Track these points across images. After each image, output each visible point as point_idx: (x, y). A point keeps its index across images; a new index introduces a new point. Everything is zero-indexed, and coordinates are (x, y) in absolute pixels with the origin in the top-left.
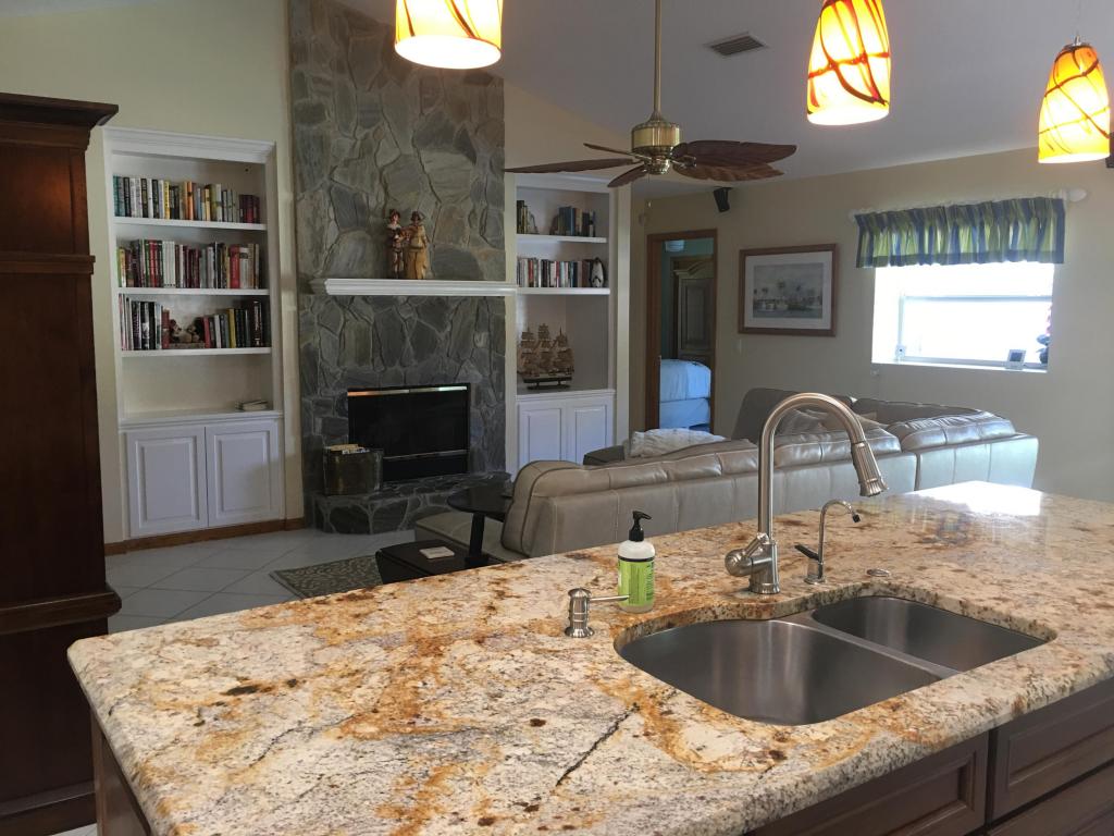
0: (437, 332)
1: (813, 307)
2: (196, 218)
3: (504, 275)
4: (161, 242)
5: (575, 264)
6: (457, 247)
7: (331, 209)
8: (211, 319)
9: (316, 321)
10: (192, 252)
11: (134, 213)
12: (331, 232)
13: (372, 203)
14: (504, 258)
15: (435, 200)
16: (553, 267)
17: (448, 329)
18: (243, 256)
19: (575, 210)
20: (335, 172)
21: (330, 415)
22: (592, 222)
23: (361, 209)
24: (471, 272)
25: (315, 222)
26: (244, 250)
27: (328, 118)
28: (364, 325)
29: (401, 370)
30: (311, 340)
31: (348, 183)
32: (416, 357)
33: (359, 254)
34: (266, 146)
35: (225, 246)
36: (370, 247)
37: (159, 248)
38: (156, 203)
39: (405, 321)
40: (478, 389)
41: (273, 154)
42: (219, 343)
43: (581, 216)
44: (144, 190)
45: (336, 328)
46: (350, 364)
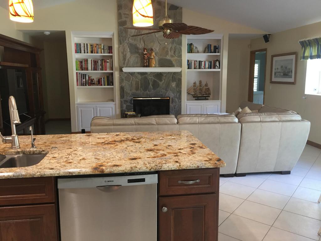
0: (159, 82)
1: (290, 74)
2: (97, 53)
3: (182, 66)
4: (87, 59)
5: (211, 62)
6: (166, 58)
7: (128, 49)
8: (101, 79)
9: (124, 79)
10: (95, 61)
11: (82, 52)
12: (128, 55)
13: (140, 47)
14: (182, 60)
15: (159, 44)
16: (203, 63)
17: (163, 81)
18: (107, 62)
19: (211, 45)
20: (129, 39)
21: (128, 104)
22: (217, 49)
23: (137, 48)
24: (171, 65)
25: (124, 52)
26: (108, 61)
27: (128, 24)
28: (138, 80)
29: (148, 93)
30: (123, 84)
31: (133, 42)
32: (153, 89)
33: (136, 61)
34: (111, 33)
35: (104, 60)
36: (139, 59)
37: (87, 61)
38: (87, 49)
39: (150, 79)
40: (172, 98)
41: (113, 35)
42: (103, 85)
43: (213, 46)
44: (84, 46)
45: (130, 81)
46: (134, 91)
